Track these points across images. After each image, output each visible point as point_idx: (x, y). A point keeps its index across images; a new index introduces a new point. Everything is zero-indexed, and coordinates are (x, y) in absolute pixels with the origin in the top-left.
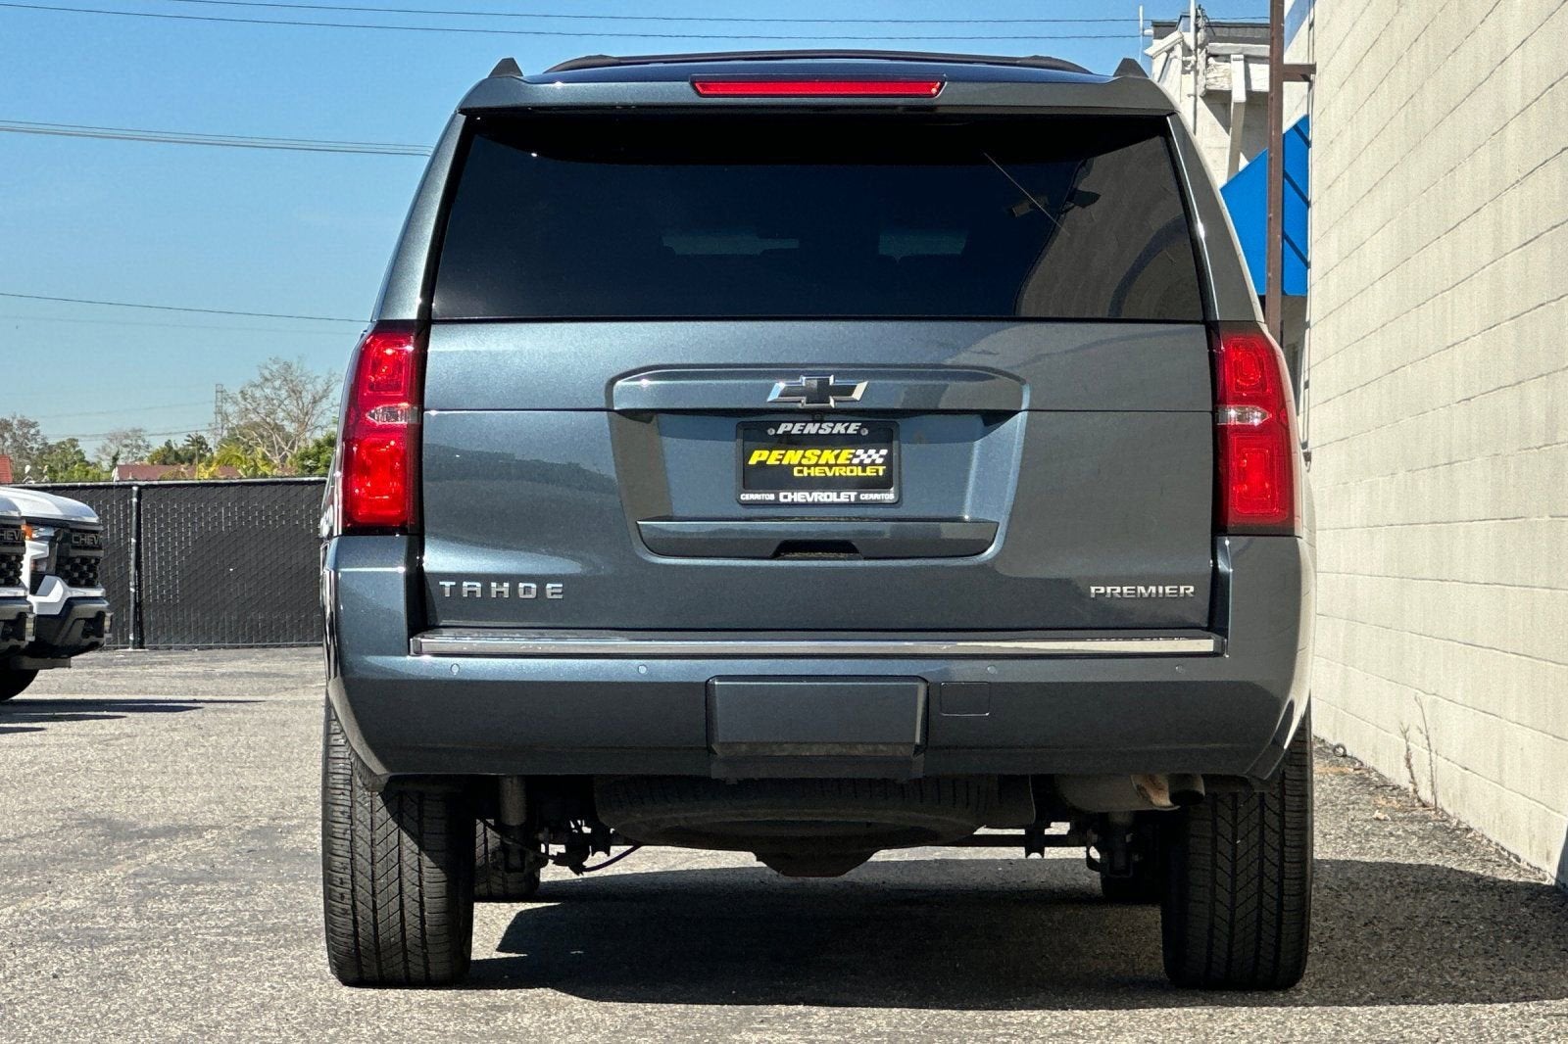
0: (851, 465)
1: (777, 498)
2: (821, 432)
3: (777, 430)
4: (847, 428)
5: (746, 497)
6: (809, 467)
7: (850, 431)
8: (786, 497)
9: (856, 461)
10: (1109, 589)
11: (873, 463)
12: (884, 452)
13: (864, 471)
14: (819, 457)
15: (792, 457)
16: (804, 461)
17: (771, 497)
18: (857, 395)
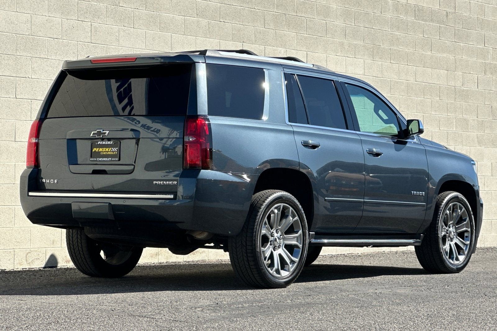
0: (111, 151)
1: (97, 159)
2: (106, 144)
3: (97, 143)
4: (110, 143)
5: (91, 159)
6: (104, 152)
7: (111, 143)
8: (98, 159)
9: (112, 151)
10: (158, 182)
11: (115, 151)
12: (117, 148)
13: (113, 153)
14: (106, 150)
15: (101, 150)
16: (103, 151)
17: (95, 159)
18: (106, 134)
